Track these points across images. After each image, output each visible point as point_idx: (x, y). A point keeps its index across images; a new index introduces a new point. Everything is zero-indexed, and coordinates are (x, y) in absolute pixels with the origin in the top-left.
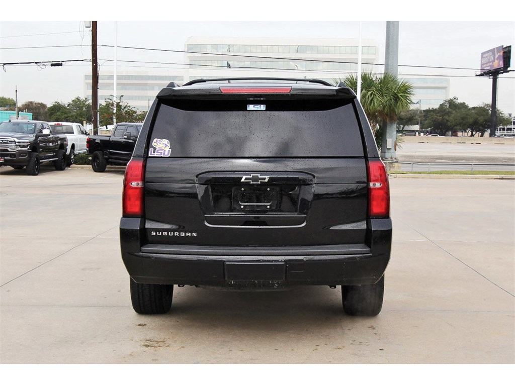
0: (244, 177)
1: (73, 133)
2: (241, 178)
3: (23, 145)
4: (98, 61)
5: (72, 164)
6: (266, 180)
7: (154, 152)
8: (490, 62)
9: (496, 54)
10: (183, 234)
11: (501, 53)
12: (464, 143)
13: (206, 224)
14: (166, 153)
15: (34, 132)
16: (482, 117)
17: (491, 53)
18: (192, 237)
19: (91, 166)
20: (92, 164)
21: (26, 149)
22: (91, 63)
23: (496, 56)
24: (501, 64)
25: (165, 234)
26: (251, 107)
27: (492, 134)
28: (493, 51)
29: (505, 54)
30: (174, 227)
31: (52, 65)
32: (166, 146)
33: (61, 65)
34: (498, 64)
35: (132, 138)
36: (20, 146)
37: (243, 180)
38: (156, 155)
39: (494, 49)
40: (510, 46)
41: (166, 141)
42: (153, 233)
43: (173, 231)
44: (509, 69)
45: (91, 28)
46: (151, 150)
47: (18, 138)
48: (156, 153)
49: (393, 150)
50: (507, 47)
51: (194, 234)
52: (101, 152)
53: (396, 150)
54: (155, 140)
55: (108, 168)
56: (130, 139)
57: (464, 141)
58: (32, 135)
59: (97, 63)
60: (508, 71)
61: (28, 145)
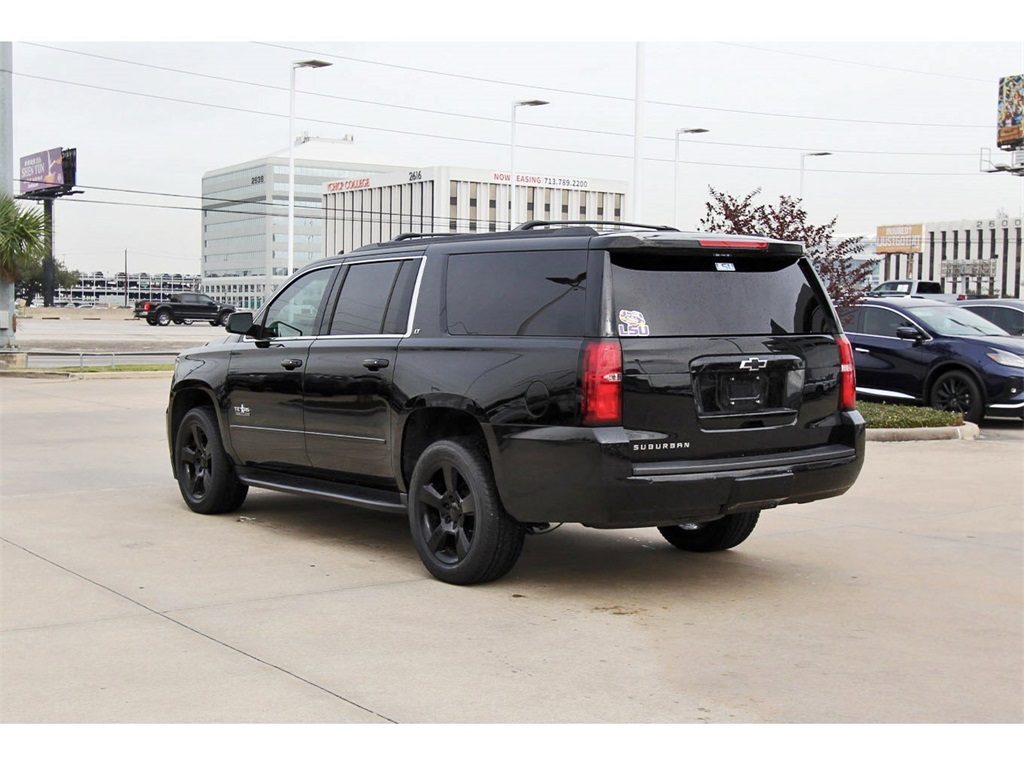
0: (743, 363)
2: (740, 363)
6: (765, 366)
7: (626, 330)
8: (39, 175)
9: (49, 161)
10: (673, 446)
11: (60, 161)
12: (31, 318)
13: (703, 430)
14: (643, 331)
16: (28, 272)
17: (39, 160)
18: (684, 448)
23: (50, 166)
24: (60, 179)
25: (651, 447)
26: (720, 266)
27: (48, 303)
28: (43, 156)
29: (66, 163)
30: (664, 436)
32: (639, 321)
34: (55, 178)
37: (742, 366)
38: (629, 333)
39: (45, 152)
40: (75, 149)
41: (637, 314)
42: (636, 447)
43: (661, 442)
44: (74, 189)
46: (620, 327)
48: (629, 332)
49: (10, 331)
50: (69, 150)
51: (687, 445)
53: (15, 331)
54: (622, 312)
57: (30, 315)
60: (71, 194)
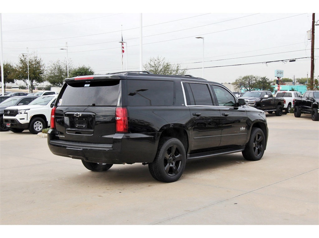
0: (75, 114)
1: (292, 97)
3: (252, 103)
4: (314, 57)
5: (288, 113)
6: (80, 116)
13: (67, 132)
15: (260, 97)
19: (294, 114)
20: (294, 113)
21: (254, 105)
22: (311, 59)
26: (86, 85)
31: (290, 61)
33: (295, 61)
35: (310, 99)
36: (250, 103)
45: (311, 40)
46: (58, 103)
47: (249, 100)
52: (298, 107)
55: (302, 115)
56: (309, 99)
58: (258, 98)
59: (314, 58)
61: (254, 103)
